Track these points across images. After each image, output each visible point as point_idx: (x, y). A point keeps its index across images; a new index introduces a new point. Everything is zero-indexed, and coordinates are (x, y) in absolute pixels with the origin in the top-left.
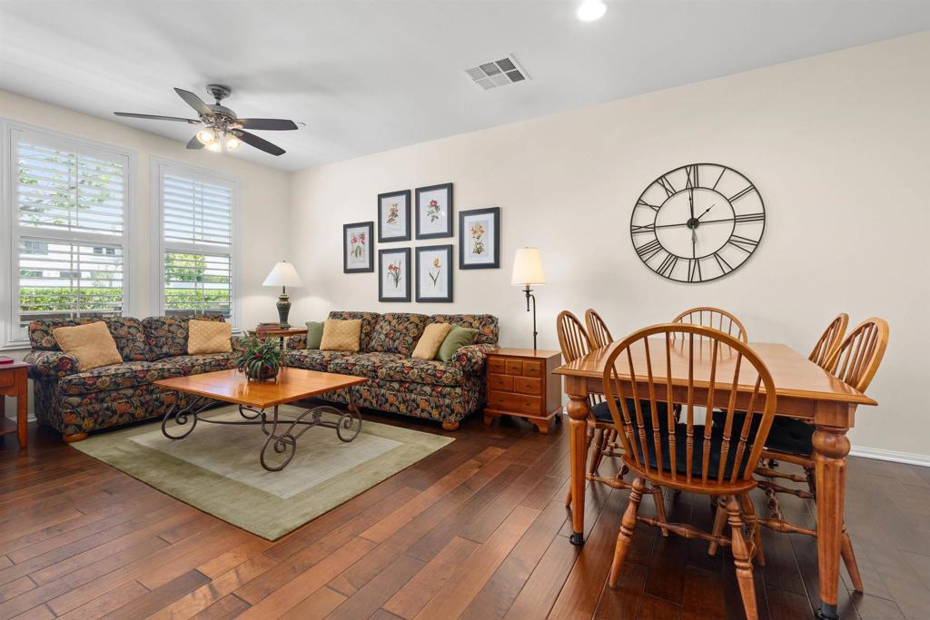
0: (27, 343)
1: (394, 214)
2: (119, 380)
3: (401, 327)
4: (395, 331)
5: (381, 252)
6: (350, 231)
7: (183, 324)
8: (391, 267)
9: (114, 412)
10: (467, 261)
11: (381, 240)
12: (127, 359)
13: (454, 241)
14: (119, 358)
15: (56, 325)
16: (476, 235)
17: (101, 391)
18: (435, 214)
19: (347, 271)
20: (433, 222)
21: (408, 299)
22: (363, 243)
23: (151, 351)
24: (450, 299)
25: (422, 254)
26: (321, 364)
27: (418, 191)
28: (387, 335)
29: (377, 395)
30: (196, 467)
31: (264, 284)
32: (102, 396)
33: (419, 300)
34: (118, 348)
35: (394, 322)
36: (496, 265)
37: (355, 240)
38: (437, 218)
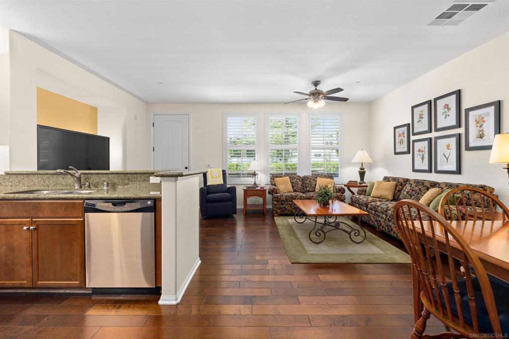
0: (270, 183)
1: (421, 117)
2: (288, 198)
3: (417, 188)
4: (413, 190)
5: (414, 141)
6: (397, 130)
7: (315, 179)
8: (419, 151)
9: (286, 209)
10: (471, 144)
11: (414, 134)
12: (295, 191)
13: (461, 131)
14: (292, 190)
15: (276, 177)
16: (479, 125)
17: (283, 201)
18: (448, 113)
19: (396, 153)
20: (447, 118)
21: (430, 171)
22: (404, 137)
23: (304, 189)
24: (459, 171)
25: (439, 141)
26: (365, 204)
27: (436, 100)
28: (408, 192)
29: (388, 225)
30: (296, 234)
31: (353, 161)
32: (283, 203)
33: (437, 172)
34: (292, 186)
35: (414, 185)
37: (400, 135)
38: (449, 116)
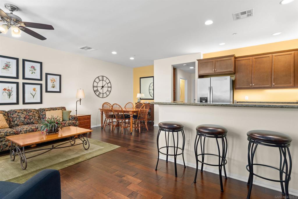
1: (7, 66)
8: (5, 89)
10: (48, 90)
13: (43, 82)
16: (52, 82)
18: (34, 71)
20: (33, 74)
21: (17, 103)
24: (41, 103)
25: (27, 85)
27: (24, 60)
35: (25, 113)
36: (60, 92)
38: (35, 73)
